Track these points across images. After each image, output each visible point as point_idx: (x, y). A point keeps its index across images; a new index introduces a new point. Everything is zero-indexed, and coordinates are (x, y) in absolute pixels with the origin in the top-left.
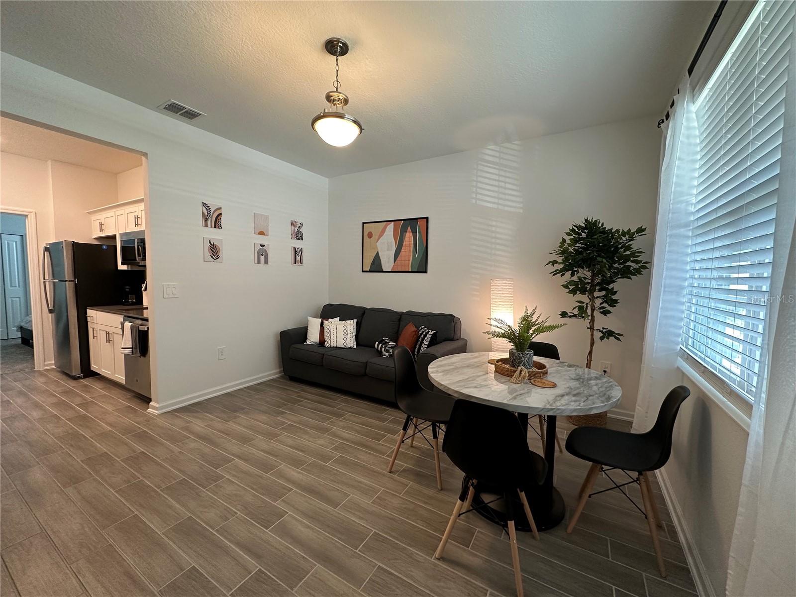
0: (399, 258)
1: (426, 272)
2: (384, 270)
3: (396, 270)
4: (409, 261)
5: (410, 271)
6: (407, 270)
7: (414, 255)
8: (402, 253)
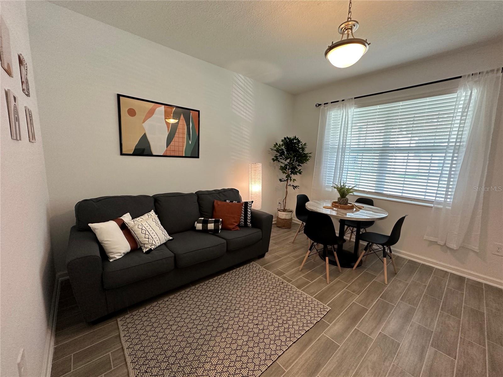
0: (172, 143)
1: (198, 157)
2: (154, 154)
3: (168, 154)
4: (183, 146)
5: (184, 155)
6: (180, 155)
7: (188, 142)
8: (176, 139)
